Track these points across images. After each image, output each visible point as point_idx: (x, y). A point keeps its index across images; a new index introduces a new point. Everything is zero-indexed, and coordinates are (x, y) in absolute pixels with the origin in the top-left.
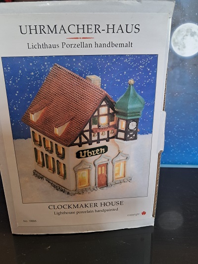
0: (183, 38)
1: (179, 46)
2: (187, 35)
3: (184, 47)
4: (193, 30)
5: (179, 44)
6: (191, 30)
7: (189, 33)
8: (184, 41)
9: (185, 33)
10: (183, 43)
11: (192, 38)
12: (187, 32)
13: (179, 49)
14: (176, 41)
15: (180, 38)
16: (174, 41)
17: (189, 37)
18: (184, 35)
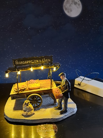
0: (70, 6)
1: (68, 10)
2: (72, 4)
3: (71, 11)
4: (75, 2)
5: (68, 9)
6: (74, 1)
7: (73, 3)
8: (71, 7)
9: (71, 2)
10: (70, 8)
11: (75, 6)
12: (72, 2)
13: (68, 12)
14: (66, 7)
15: (68, 5)
16: (65, 7)
17: (73, 5)
18: (70, 3)
